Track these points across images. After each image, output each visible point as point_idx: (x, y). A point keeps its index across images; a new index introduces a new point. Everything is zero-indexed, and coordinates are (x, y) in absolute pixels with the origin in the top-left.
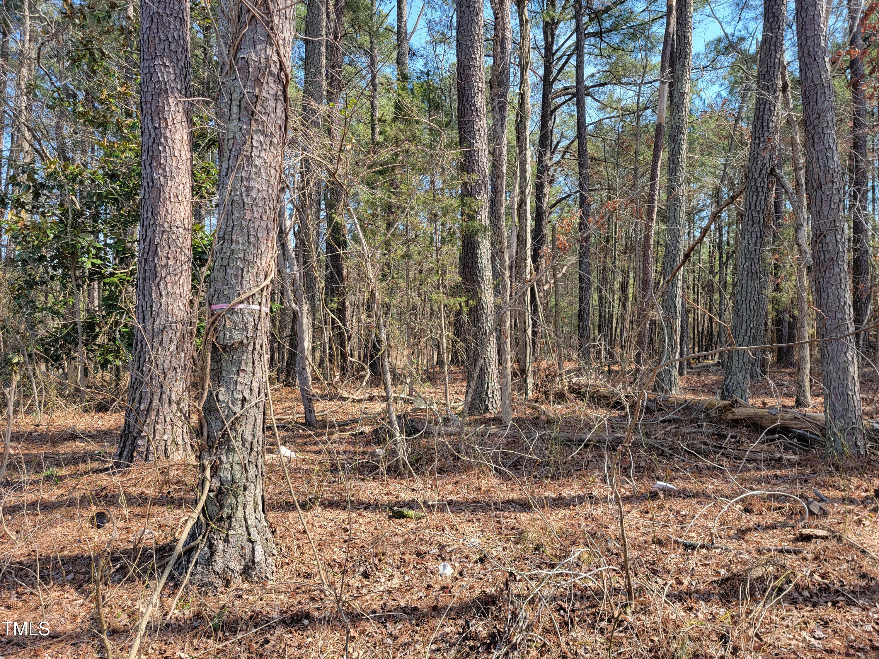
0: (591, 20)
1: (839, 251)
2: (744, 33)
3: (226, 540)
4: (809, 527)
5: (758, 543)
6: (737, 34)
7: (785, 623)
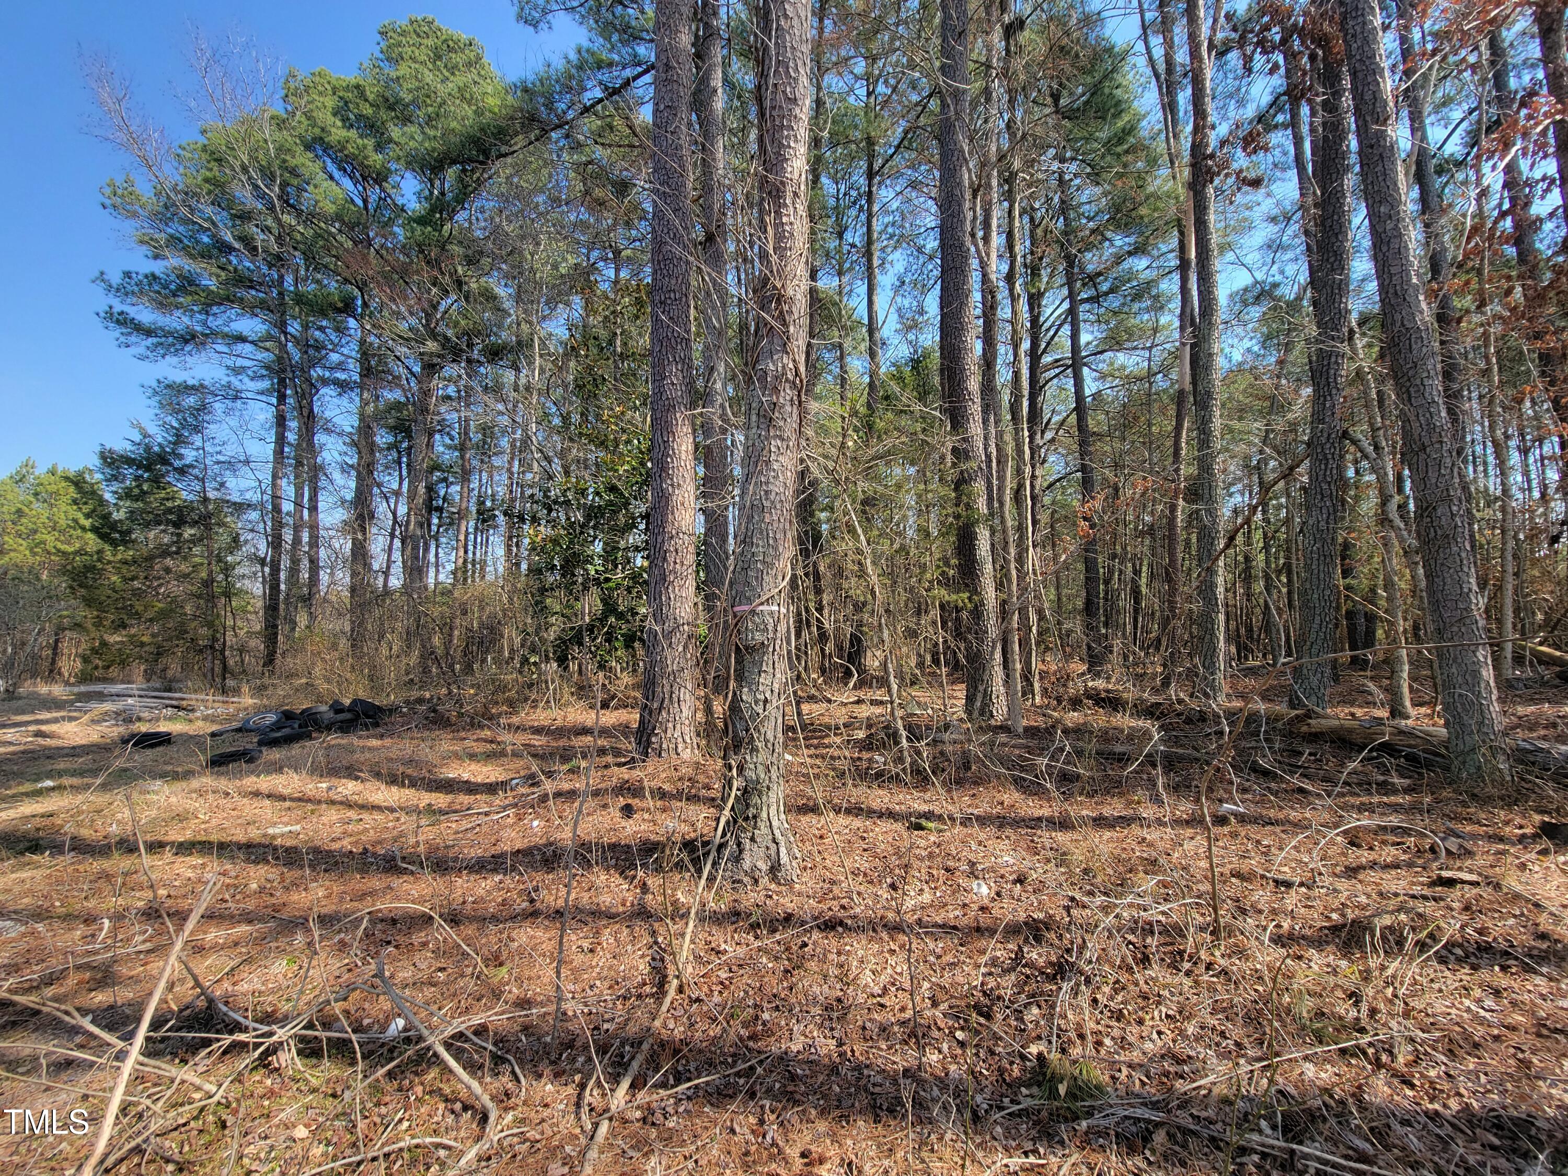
0: (1084, 285)
1: (1456, 526)
2: (1278, 278)
3: (752, 839)
4: (1447, 868)
5: (1377, 884)
6: (1270, 279)
7: (1436, 986)
